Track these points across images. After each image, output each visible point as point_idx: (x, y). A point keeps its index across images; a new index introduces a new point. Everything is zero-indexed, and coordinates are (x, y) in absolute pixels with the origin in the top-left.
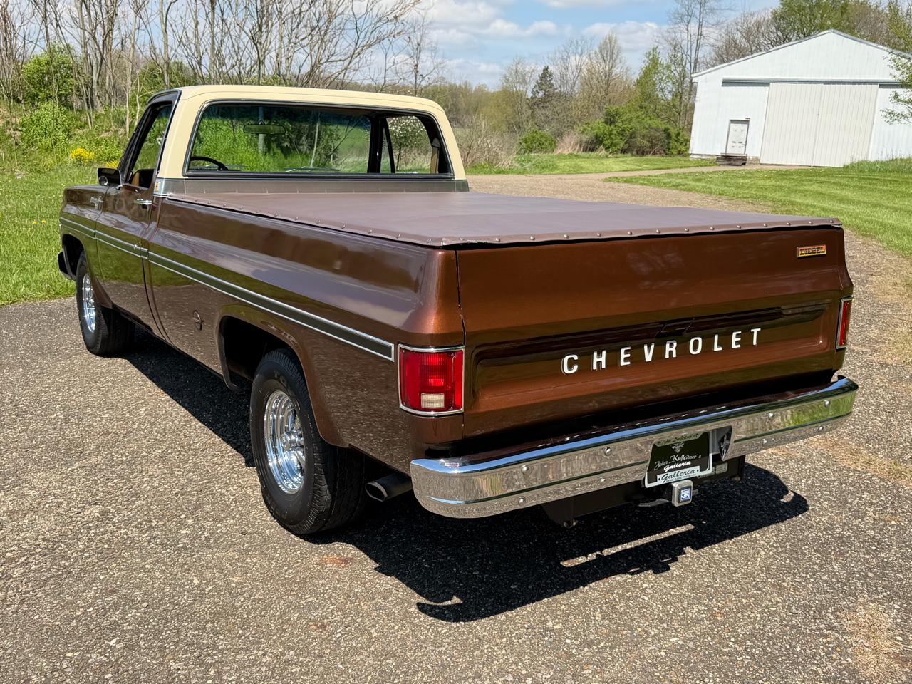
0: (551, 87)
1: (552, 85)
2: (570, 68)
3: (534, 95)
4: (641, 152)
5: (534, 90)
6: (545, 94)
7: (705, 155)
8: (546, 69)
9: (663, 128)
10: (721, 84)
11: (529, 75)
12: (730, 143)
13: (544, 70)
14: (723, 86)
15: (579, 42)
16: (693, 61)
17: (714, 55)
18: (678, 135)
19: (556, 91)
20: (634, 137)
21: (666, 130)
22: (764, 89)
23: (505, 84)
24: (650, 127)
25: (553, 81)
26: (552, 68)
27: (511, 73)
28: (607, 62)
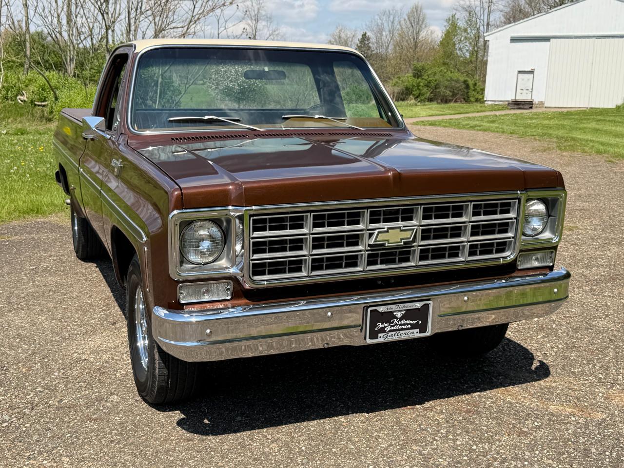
0: (369, 49)
1: (370, 47)
2: (384, 33)
4: (445, 101)
7: (498, 101)
8: (364, 35)
9: (463, 80)
10: (509, 41)
11: (351, 40)
12: (519, 91)
13: (363, 35)
14: (511, 42)
15: (391, 12)
16: (485, 24)
17: (503, 19)
18: (475, 84)
19: (373, 52)
20: (439, 88)
21: (465, 82)
22: (547, 44)
24: (452, 79)
25: (370, 45)
26: (368, 34)
27: (335, 39)
28: (415, 27)
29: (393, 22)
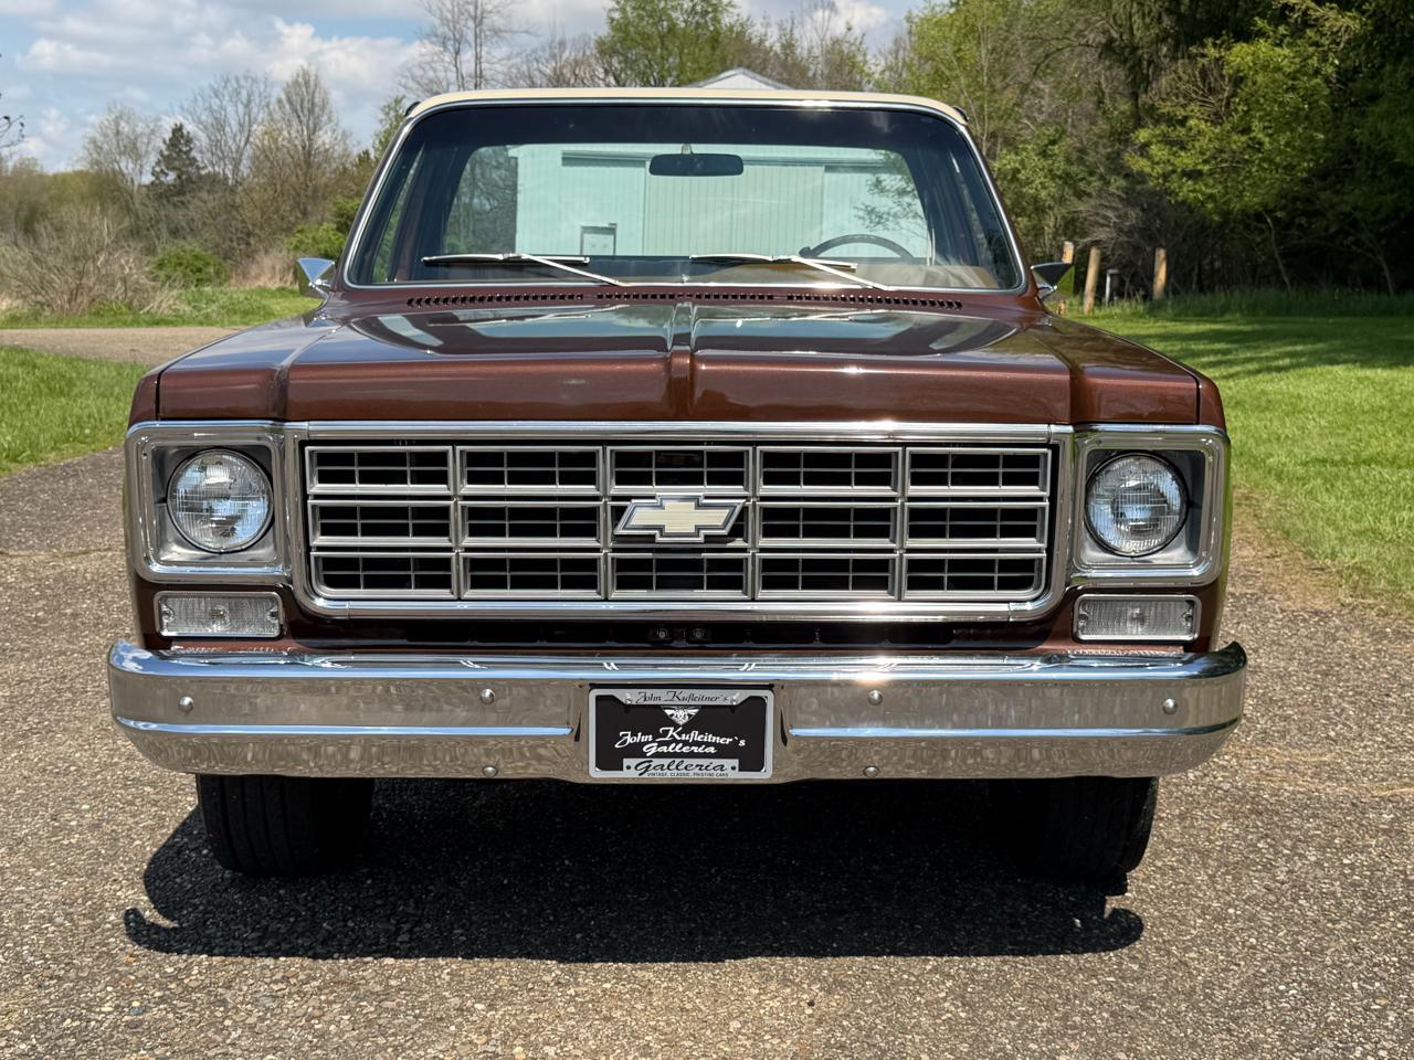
0: (191, 165)
1: (194, 160)
2: (227, 129)
3: (157, 178)
5: (158, 169)
6: (179, 177)
8: (178, 130)
10: (560, 162)
11: (145, 140)
13: (174, 131)
14: (565, 164)
15: (242, 82)
19: (203, 172)
23: (95, 156)
25: (194, 154)
26: (189, 128)
27: (106, 136)
28: (304, 120)
29: (247, 106)
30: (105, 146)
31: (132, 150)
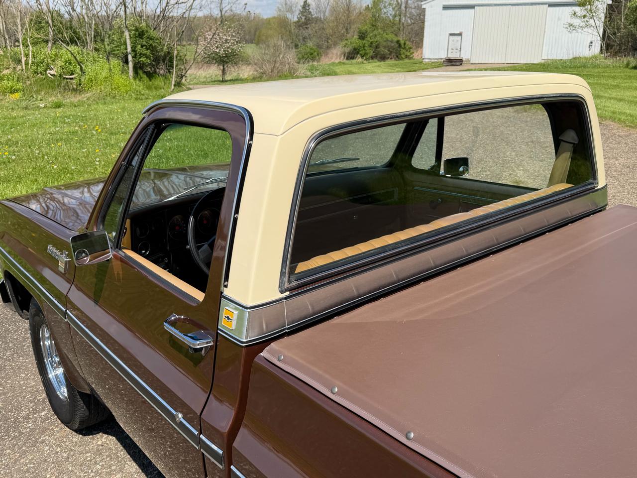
0: (309, 14)
1: (310, 12)
3: (299, 19)
4: (383, 58)
5: (299, 16)
6: (306, 19)
7: (434, 59)
9: (396, 40)
10: (442, 8)
11: (295, 6)
12: (450, 50)
13: (304, 2)
14: (443, 10)
18: (405, 44)
19: (313, 17)
20: (379, 48)
21: (398, 41)
22: (472, 11)
23: (279, 13)
24: (387, 40)
25: (310, 10)
30: (282, 9)
31: (290, 10)
